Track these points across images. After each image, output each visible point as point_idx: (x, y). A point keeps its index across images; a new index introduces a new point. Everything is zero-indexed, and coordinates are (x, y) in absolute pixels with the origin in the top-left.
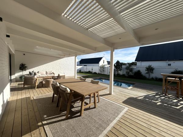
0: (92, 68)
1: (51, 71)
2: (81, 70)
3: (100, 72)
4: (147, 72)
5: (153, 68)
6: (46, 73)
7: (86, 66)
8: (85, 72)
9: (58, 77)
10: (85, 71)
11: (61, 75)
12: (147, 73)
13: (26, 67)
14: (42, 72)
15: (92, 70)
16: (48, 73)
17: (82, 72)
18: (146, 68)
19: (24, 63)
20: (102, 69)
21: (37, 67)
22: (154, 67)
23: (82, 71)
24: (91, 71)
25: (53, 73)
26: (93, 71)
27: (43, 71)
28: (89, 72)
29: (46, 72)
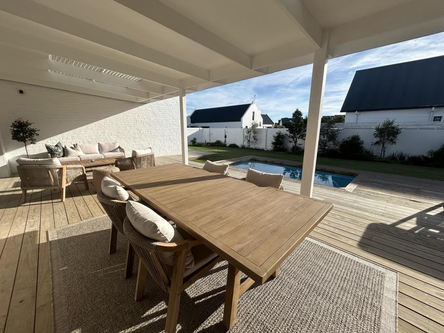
0: (225, 133)
1: (114, 144)
2: (195, 139)
3: (246, 144)
4: (378, 139)
5: (398, 130)
6: (101, 148)
7: (208, 127)
8: (208, 143)
9: (132, 159)
10: (208, 141)
11: (140, 153)
12: (377, 143)
13: (34, 130)
14: (88, 145)
15: (226, 137)
16: (107, 148)
17: (200, 145)
18: (378, 129)
19: (24, 120)
20: (252, 134)
21: (71, 132)
22: (400, 127)
23: (198, 141)
24: (222, 140)
25: (119, 147)
26: (227, 142)
27: (89, 142)
28: (218, 144)
29: (99, 145)
